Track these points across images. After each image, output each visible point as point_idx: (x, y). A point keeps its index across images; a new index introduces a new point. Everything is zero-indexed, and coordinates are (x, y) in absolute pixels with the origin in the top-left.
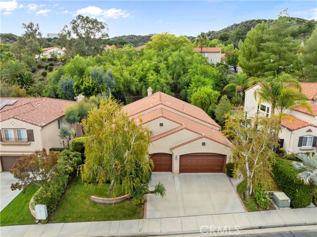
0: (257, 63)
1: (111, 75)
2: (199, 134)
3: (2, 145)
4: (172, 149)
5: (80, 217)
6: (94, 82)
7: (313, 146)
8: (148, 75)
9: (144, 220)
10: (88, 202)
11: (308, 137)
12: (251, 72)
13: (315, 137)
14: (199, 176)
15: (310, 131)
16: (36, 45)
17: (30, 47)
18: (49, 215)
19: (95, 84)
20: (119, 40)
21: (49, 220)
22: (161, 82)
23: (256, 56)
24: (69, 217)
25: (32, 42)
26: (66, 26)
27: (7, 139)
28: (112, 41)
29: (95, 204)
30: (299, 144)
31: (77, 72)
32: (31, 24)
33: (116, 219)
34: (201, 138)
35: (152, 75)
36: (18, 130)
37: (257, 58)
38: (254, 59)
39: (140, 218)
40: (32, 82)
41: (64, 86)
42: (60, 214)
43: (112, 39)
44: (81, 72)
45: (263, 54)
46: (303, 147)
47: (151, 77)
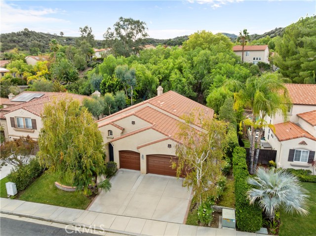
0: (293, 62)
1: (133, 74)
2: (167, 135)
3: (16, 130)
4: (138, 148)
5: (39, 199)
6: (119, 80)
7: (309, 162)
8: (172, 74)
9: (86, 211)
10: (51, 186)
11: (302, 150)
12: (287, 72)
13: (310, 151)
14: (165, 179)
15: (303, 143)
16: (87, 47)
17: (83, 48)
18: (18, 192)
19: (119, 82)
20: (179, 40)
21: (16, 197)
22: (183, 82)
23: (294, 53)
24: (31, 197)
25: (84, 43)
26: (110, 28)
27: (19, 126)
28: (172, 42)
29: (56, 189)
30: (289, 158)
31: (108, 71)
32: (86, 27)
33: (64, 206)
34: (167, 139)
35: (176, 74)
36: (26, 119)
37: (294, 57)
38: (291, 57)
39: (83, 209)
40: (76, 79)
41: (94, 83)
42: (26, 193)
43: (174, 39)
44: (112, 71)
45: (301, 51)
46: (295, 162)
47: (174, 76)
